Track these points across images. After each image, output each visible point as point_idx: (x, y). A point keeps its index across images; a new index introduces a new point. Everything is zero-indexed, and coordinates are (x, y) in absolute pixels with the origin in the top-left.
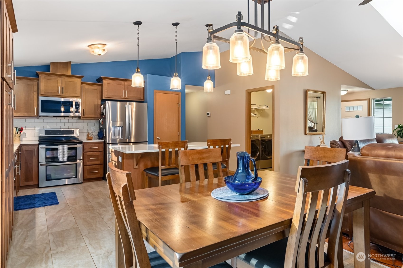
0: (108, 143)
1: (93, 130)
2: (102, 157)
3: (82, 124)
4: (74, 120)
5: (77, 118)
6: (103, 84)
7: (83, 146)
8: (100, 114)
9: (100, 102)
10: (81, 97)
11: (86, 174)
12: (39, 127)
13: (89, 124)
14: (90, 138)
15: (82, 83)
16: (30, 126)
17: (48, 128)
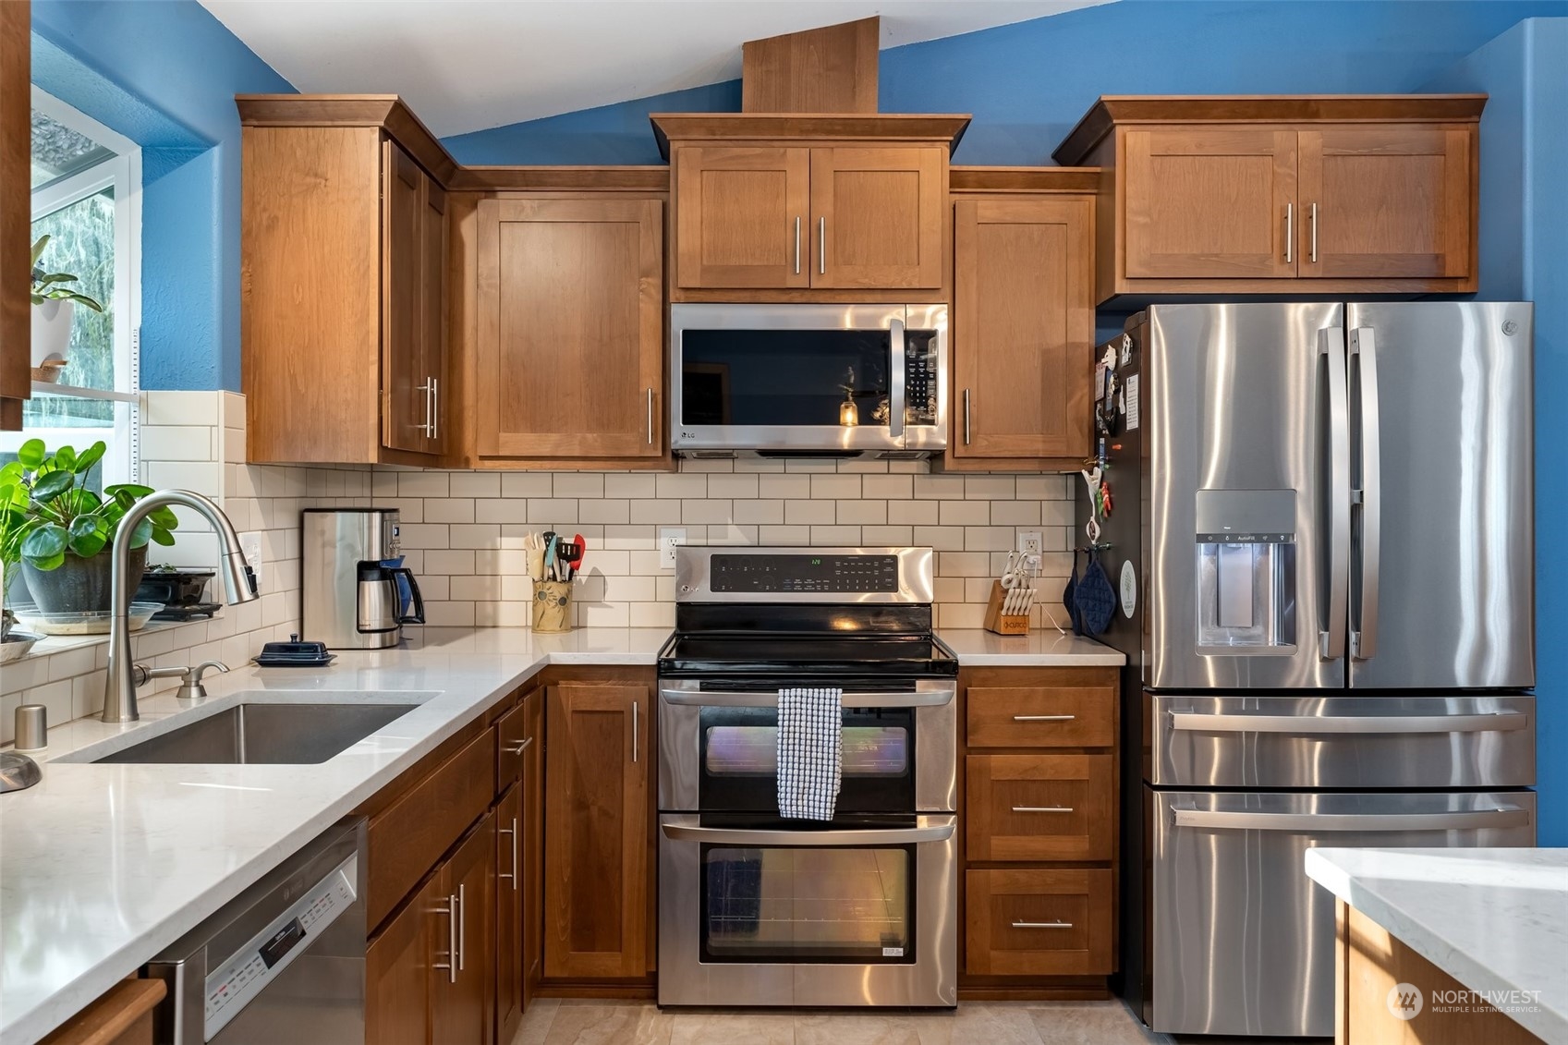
0: (1159, 692)
1: (1032, 559)
2: (1102, 805)
3: (951, 512)
4: (897, 482)
5: (921, 463)
6: (1113, 176)
7: (963, 698)
8: (1086, 430)
9: (1083, 326)
10: (947, 290)
11: (981, 937)
12: (682, 531)
13: (1005, 513)
14: (1007, 625)
15: (957, 181)
16: (629, 525)
17: (735, 538)
